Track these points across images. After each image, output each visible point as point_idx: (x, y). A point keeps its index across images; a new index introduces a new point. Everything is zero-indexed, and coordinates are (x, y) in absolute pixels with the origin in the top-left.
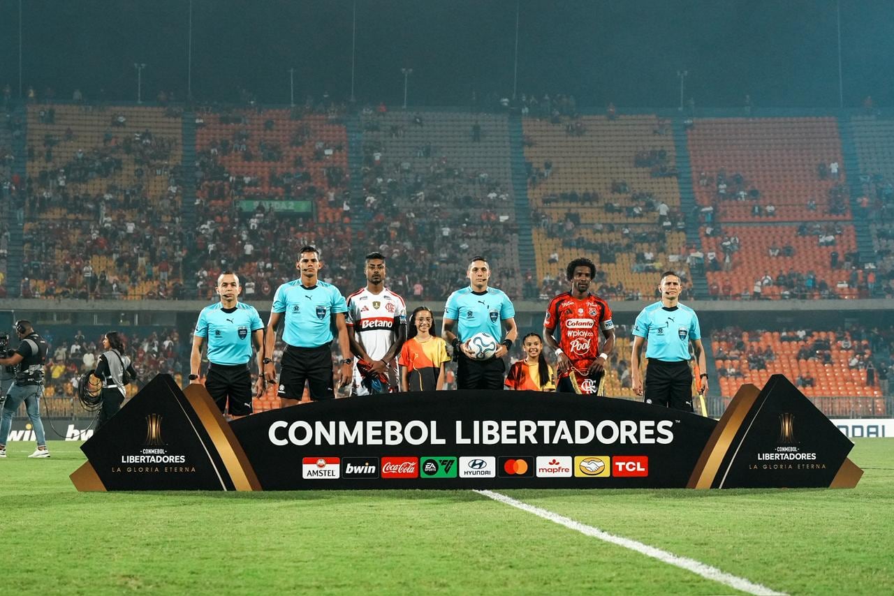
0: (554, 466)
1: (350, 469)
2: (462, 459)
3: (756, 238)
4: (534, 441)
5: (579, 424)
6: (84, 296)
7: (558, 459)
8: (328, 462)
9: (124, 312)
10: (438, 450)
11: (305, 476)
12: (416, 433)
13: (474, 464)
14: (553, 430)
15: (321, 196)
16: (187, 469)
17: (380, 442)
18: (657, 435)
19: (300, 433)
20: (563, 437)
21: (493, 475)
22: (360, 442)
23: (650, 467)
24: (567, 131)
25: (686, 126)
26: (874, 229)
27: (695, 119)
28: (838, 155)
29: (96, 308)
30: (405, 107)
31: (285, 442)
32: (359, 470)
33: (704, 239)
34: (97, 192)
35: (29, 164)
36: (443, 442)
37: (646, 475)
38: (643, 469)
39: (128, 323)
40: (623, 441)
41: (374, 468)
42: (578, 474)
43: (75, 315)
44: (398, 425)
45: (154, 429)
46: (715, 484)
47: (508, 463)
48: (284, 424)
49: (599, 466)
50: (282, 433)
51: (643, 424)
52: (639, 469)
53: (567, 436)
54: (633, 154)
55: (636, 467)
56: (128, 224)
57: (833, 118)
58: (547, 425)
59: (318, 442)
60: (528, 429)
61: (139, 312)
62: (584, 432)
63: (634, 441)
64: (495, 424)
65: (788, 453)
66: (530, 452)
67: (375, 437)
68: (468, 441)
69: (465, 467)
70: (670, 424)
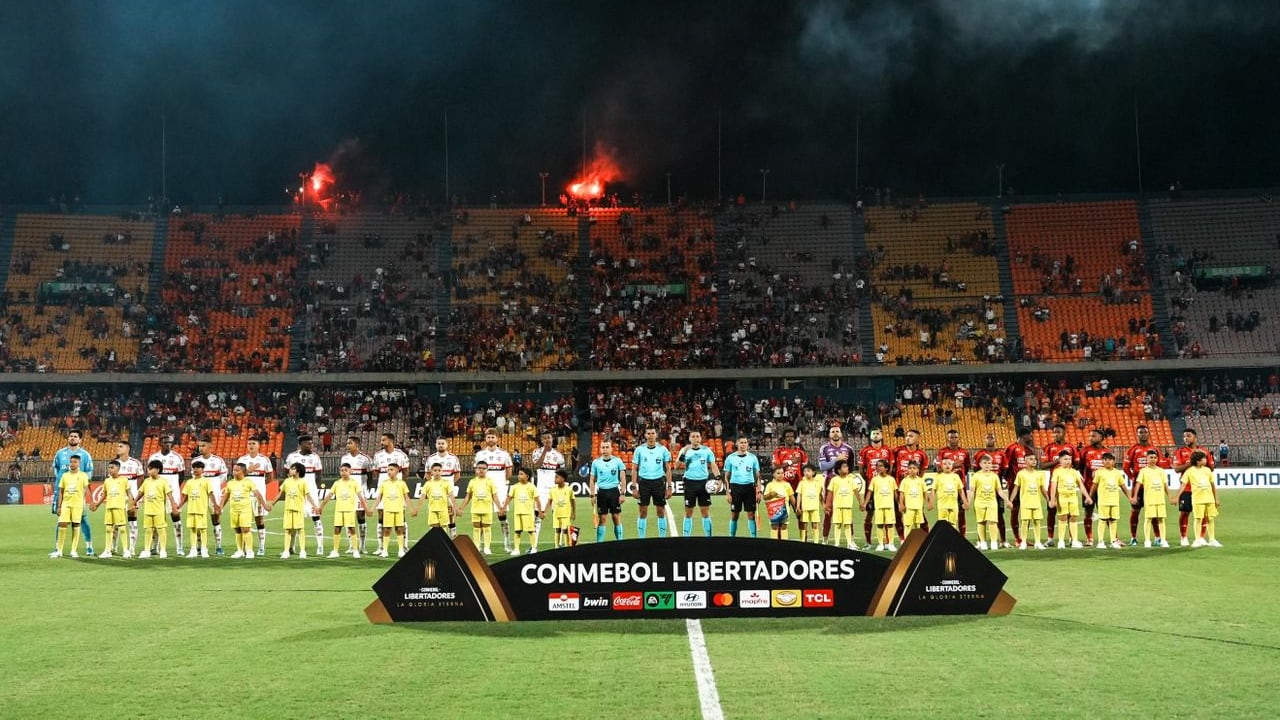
0: (755, 598)
1: (587, 602)
2: (678, 593)
3: (1064, 307)
4: (738, 578)
5: (775, 564)
6: (496, 369)
7: (758, 592)
8: (569, 597)
9: (531, 381)
10: (658, 586)
11: (551, 608)
12: (641, 572)
13: (689, 597)
14: (753, 569)
15: (694, 278)
16: (456, 604)
17: (611, 580)
18: (840, 571)
19: (547, 574)
20: (762, 574)
21: (704, 606)
22: (595, 580)
23: (835, 599)
24: (902, 218)
25: (1005, 212)
26: (1168, 297)
27: (1012, 205)
28: (1137, 234)
29: (507, 378)
30: (763, 202)
31: (534, 581)
32: (594, 603)
33: (1020, 309)
34: (509, 281)
35: (454, 259)
36: (663, 579)
37: (832, 605)
38: (829, 600)
39: (533, 391)
40: (812, 577)
41: (607, 601)
42: (775, 605)
43: (490, 385)
44: (626, 566)
45: (430, 571)
46: (890, 612)
47: (716, 596)
48: (534, 566)
49: (791, 598)
50: (532, 574)
51: (829, 563)
52: (826, 600)
53: (765, 574)
54: (958, 237)
55: (823, 598)
56: (533, 307)
57: (1133, 202)
58: (748, 564)
59: (561, 581)
60: (733, 567)
61: (541, 381)
62: (780, 570)
63: (821, 577)
64: (705, 565)
65: (952, 586)
66: (735, 587)
67: (607, 576)
68: (683, 579)
69: (682, 599)
70: (851, 562)
